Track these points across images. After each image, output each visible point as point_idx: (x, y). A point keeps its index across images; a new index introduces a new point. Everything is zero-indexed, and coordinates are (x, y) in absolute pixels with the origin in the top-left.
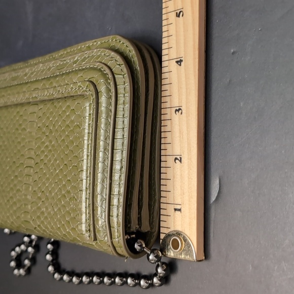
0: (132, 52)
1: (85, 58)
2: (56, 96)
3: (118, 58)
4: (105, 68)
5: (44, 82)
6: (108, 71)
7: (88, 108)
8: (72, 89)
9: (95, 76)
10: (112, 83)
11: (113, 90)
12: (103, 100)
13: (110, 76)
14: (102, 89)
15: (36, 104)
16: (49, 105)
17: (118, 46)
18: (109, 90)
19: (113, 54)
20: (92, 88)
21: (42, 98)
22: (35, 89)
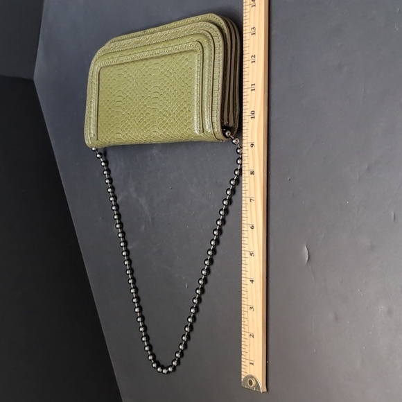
0: (223, 24)
1: (192, 28)
2: (174, 51)
3: (215, 27)
4: (207, 33)
5: (164, 43)
6: (208, 35)
7: (196, 58)
8: (186, 47)
9: (201, 38)
10: (212, 42)
11: (213, 46)
12: (206, 51)
13: (210, 38)
14: (205, 45)
15: (158, 57)
16: (169, 57)
17: (214, 20)
18: (209, 45)
19: (211, 25)
20: (199, 45)
21: (163, 54)
22: (156, 49)
